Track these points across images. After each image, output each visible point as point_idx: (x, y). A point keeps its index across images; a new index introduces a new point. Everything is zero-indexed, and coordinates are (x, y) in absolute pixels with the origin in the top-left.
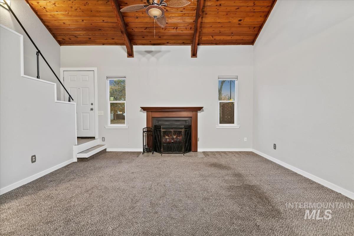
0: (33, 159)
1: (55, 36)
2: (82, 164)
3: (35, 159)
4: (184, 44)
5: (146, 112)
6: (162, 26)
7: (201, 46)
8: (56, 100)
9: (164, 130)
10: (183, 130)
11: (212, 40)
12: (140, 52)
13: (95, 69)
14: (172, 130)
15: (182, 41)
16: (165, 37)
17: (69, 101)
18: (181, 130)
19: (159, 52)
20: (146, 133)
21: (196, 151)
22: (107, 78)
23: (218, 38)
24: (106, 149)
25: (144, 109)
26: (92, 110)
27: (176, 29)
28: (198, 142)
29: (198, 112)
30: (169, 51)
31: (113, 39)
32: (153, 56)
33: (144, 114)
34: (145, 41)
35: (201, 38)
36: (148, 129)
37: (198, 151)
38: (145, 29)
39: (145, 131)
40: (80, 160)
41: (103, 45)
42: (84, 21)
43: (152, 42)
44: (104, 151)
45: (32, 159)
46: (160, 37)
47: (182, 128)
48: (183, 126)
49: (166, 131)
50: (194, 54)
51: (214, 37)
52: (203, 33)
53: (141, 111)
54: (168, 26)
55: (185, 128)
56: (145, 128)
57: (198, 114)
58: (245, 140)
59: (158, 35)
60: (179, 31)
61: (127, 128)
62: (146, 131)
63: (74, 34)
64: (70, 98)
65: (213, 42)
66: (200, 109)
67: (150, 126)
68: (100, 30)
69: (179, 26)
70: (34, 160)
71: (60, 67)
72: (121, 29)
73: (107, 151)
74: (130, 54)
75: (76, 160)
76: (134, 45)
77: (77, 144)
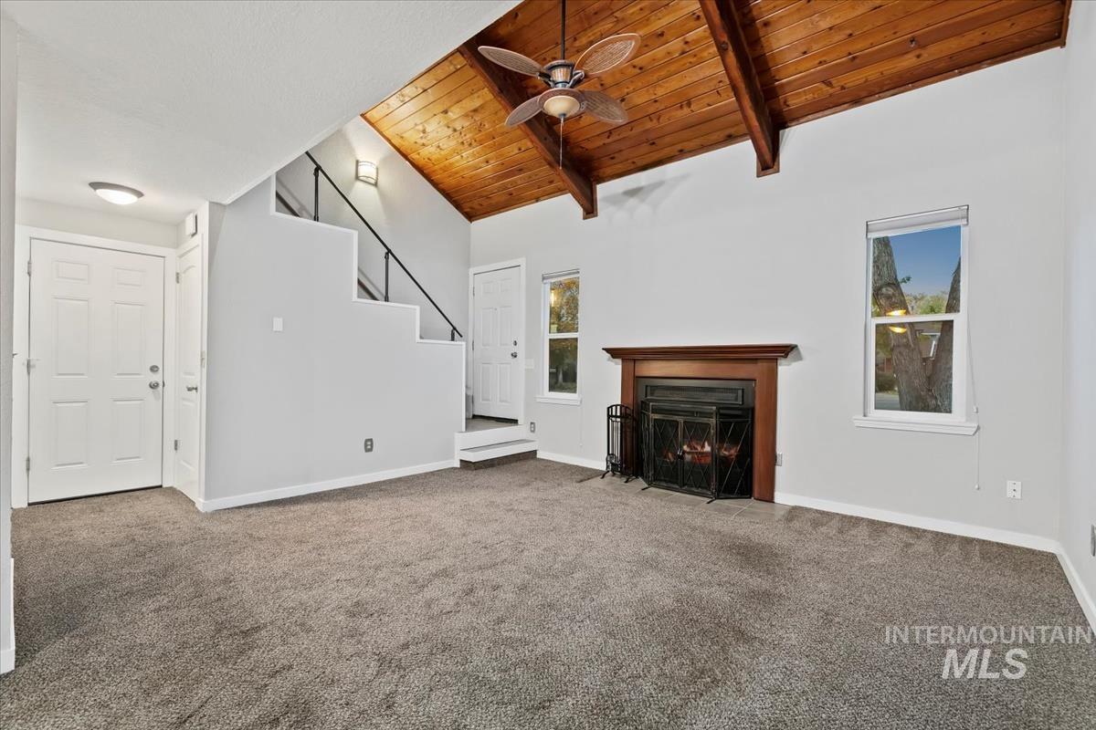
0: (369, 445)
1: (458, 206)
2: (470, 475)
3: (372, 445)
4: (730, 139)
5: (619, 361)
6: (620, 121)
7: (793, 128)
8: (418, 339)
9: (657, 416)
10: (713, 421)
11: (831, 95)
12: (613, 200)
13: (522, 261)
14: (680, 419)
15: (722, 134)
16: (667, 139)
17: (453, 339)
18: (705, 420)
19: (660, 184)
20: (619, 420)
21: (769, 498)
22: (544, 279)
23: (854, 79)
24: (535, 452)
25: (614, 353)
26: (515, 356)
27: (690, 107)
28: (777, 468)
29: (779, 361)
30: (684, 177)
31: (551, 182)
32: (643, 201)
33: (616, 368)
34: (619, 166)
35: (785, 102)
36: (623, 411)
37: (776, 500)
38: (608, 137)
39: (616, 417)
40: (466, 464)
41: (537, 201)
42: (491, 162)
43: (640, 163)
44: (532, 455)
45: (366, 445)
46: (654, 143)
47: (709, 415)
48: (714, 408)
49: (664, 420)
50: (768, 163)
51: (834, 81)
52: (782, 85)
53: (609, 360)
54: (663, 107)
55: (721, 414)
56: (616, 406)
57: (780, 368)
58: (1010, 494)
59: (647, 141)
60: (700, 109)
61: (579, 403)
62: (618, 414)
63: (485, 194)
64: (455, 333)
65: (841, 101)
66: (786, 350)
67: (630, 401)
68: (520, 170)
69: (692, 94)
70: (369, 447)
71: (469, 267)
72: (546, 160)
73: (538, 456)
74: (590, 210)
75: (457, 465)
76: (599, 183)
77: (464, 430)
